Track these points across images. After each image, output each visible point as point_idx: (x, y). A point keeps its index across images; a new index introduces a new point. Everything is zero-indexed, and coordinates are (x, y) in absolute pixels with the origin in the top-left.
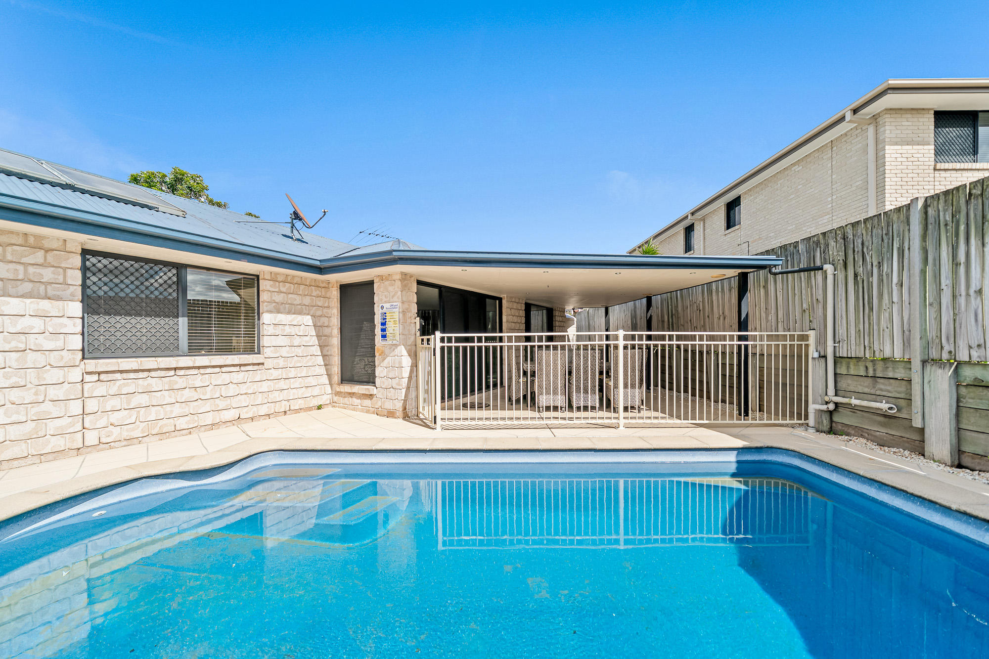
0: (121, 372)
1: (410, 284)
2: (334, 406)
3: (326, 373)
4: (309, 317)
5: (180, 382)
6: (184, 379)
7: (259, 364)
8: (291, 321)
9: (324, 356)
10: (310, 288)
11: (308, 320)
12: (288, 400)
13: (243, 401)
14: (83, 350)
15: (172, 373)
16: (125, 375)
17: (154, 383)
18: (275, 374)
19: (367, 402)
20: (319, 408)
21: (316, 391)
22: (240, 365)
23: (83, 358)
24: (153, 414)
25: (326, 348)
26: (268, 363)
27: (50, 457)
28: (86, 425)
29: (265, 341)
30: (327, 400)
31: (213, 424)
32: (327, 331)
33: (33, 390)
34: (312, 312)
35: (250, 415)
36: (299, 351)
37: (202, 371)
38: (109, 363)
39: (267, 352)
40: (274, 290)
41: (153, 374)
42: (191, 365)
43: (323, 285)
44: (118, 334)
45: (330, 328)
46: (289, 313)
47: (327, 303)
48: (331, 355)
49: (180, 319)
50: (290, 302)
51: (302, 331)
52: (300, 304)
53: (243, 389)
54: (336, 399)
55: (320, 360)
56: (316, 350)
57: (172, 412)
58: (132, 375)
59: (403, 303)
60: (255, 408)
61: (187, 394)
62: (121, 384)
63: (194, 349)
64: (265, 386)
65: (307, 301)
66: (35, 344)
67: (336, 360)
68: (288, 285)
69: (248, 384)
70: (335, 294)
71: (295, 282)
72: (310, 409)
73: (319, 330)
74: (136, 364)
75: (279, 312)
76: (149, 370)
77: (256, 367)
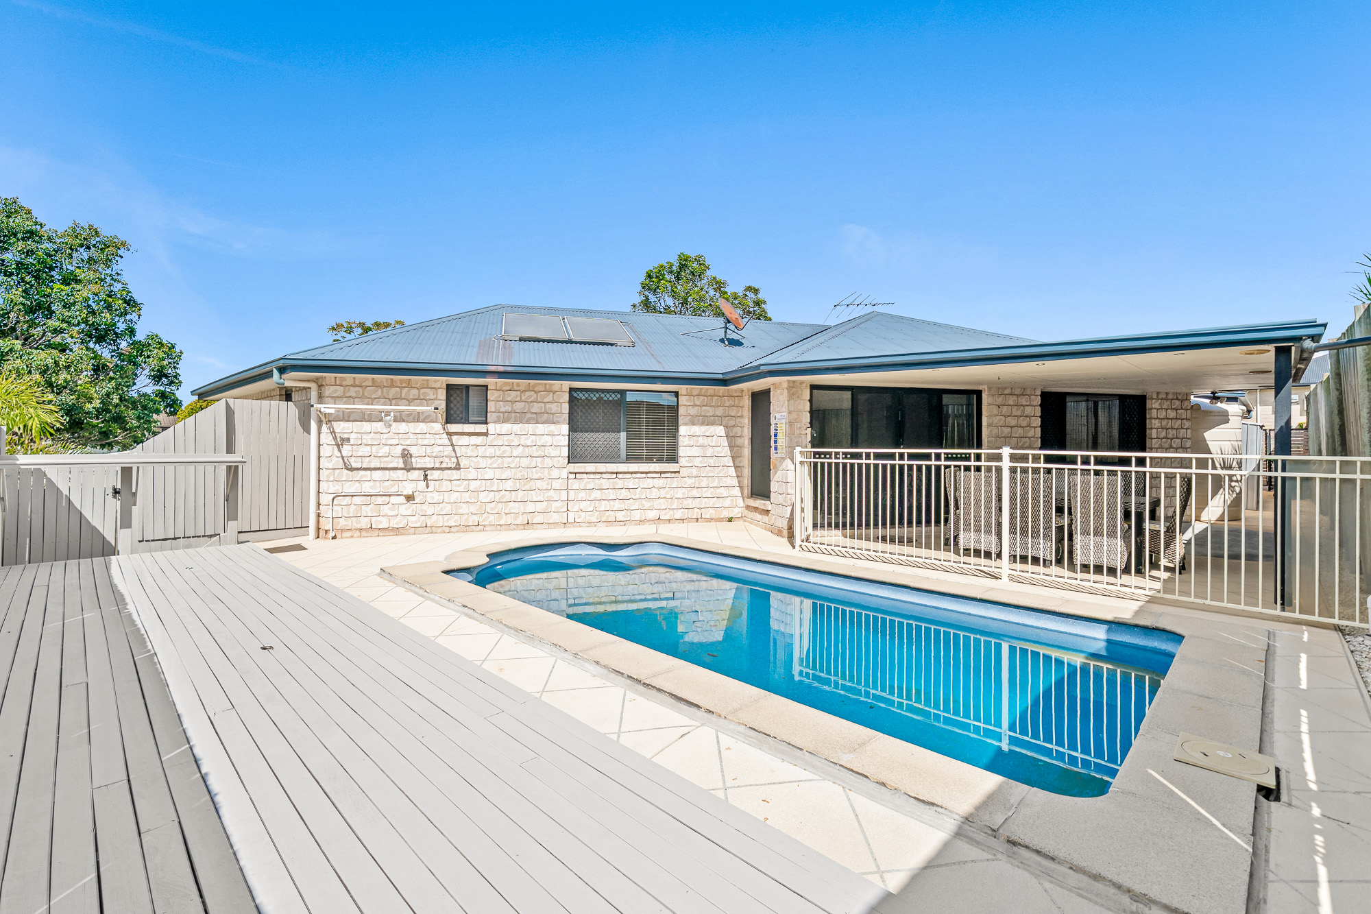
0: (587, 473)
1: (800, 392)
2: (745, 521)
3: (738, 485)
4: (722, 427)
5: (620, 483)
6: (622, 481)
7: (675, 472)
8: (704, 432)
9: (736, 467)
10: (723, 398)
11: (720, 430)
12: (700, 509)
13: (662, 504)
14: (569, 457)
15: (615, 476)
16: (589, 476)
17: (604, 483)
18: (689, 482)
19: (765, 518)
20: (730, 520)
21: (727, 503)
22: (661, 473)
23: (569, 462)
24: (603, 506)
25: (739, 459)
26: (684, 472)
27: (553, 526)
28: (569, 509)
29: (682, 452)
30: (738, 513)
31: (640, 521)
32: (739, 441)
33: (547, 482)
34: (724, 423)
35: (667, 517)
36: (711, 461)
37: (634, 475)
38: (580, 467)
39: (682, 461)
40: (689, 404)
41: (604, 476)
42: (627, 471)
43: (736, 395)
44: (586, 446)
45: (743, 438)
46: (702, 424)
47: (740, 412)
48: (743, 467)
49: (621, 433)
50: (703, 414)
51: (714, 442)
52: (713, 416)
53: (663, 493)
54: (746, 512)
55: (732, 471)
56: (728, 461)
57: (614, 506)
58: (592, 476)
59: (790, 413)
60: (671, 512)
61: (624, 493)
62: (587, 482)
63: (631, 457)
64: (680, 493)
65: (720, 411)
66: (548, 453)
67: (747, 472)
68: (701, 398)
69: (667, 489)
70: (747, 402)
71: (709, 394)
72: (721, 520)
73: (732, 440)
74: (594, 468)
75: (693, 424)
76: (601, 473)
77: (673, 475)
